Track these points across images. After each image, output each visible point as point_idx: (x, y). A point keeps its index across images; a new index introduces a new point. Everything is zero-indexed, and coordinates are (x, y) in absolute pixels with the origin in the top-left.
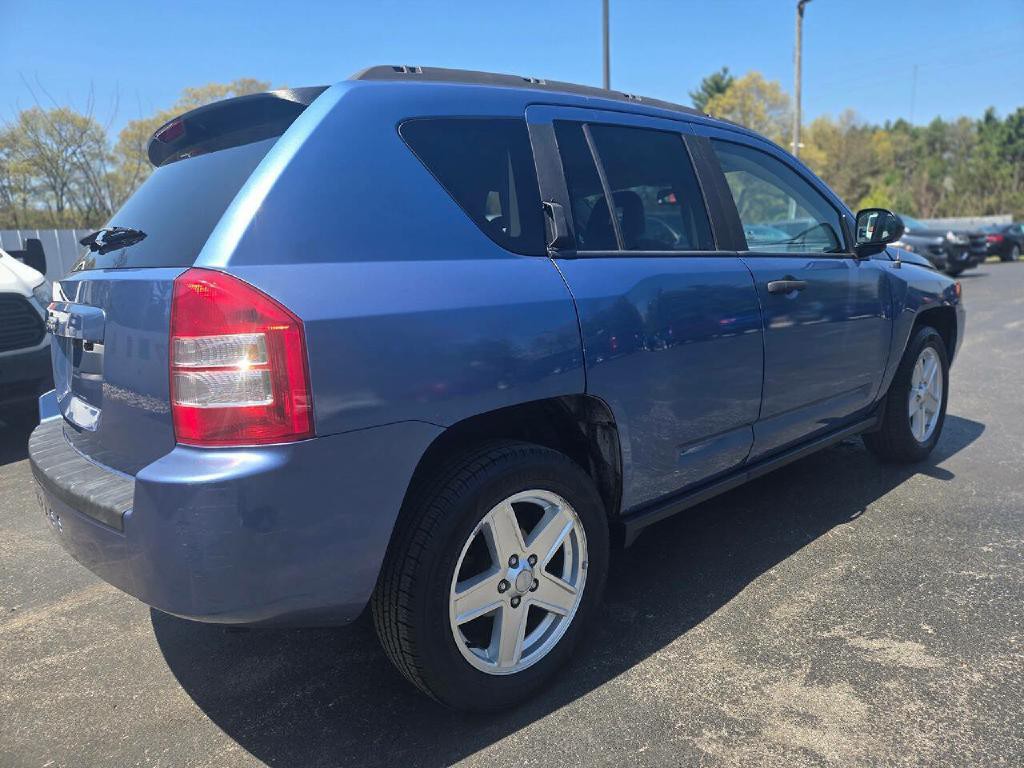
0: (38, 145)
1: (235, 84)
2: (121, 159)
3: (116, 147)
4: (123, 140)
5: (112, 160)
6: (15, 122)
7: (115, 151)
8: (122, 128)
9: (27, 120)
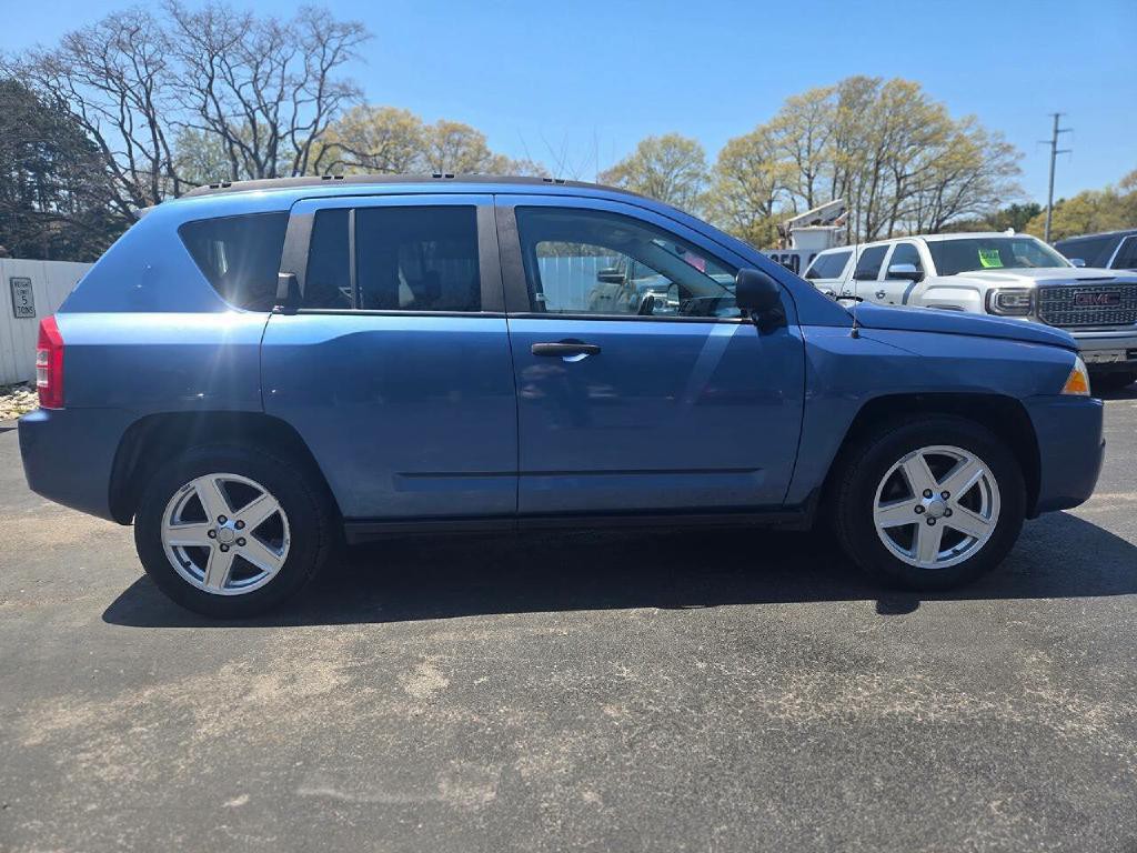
0: (650, 170)
1: (841, 85)
2: (717, 178)
3: (714, 167)
4: (721, 160)
5: (708, 179)
6: (634, 151)
7: (713, 171)
8: (721, 148)
9: (645, 149)
